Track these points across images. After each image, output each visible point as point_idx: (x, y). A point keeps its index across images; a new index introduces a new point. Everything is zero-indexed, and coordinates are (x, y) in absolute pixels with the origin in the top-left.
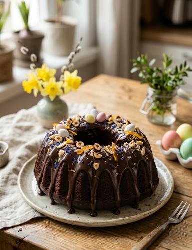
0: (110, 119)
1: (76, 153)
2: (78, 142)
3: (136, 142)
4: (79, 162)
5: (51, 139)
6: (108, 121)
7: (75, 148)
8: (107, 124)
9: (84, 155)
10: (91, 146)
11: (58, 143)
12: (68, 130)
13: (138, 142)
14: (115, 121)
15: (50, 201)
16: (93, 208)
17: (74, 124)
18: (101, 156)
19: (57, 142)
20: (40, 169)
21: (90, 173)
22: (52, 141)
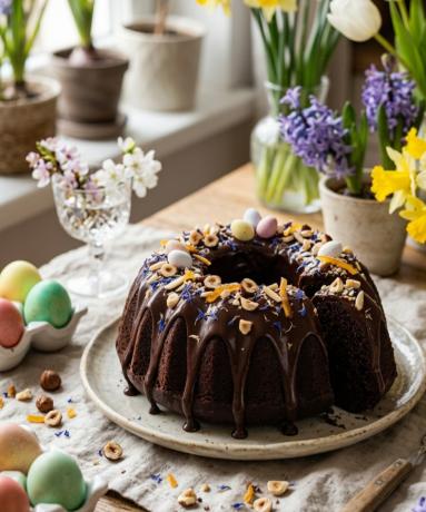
0: (286, 232)
1: (204, 298)
2: (209, 277)
3: (345, 283)
4: (209, 318)
5: (154, 272)
6: (282, 235)
7: (202, 289)
8: (280, 242)
9: (220, 305)
10: (236, 284)
11: (166, 280)
12: (191, 253)
13: (349, 281)
14: (297, 236)
15: (148, 406)
16: (237, 419)
17: (205, 241)
18: (256, 304)
19: (166, 278)
20: (128, 336)
21: (232, 342)
22: (155, 275)
